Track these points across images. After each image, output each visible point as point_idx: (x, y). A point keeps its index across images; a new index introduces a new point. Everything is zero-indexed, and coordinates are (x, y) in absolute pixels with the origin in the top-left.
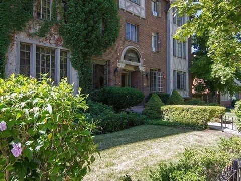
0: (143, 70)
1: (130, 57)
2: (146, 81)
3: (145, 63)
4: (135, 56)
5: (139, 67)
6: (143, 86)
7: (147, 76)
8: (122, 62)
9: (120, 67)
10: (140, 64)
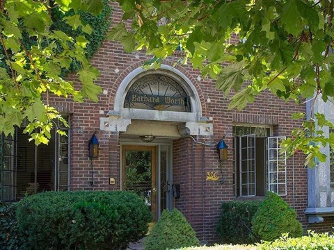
0: (203, 133)
1: (152, 96)
2: (215, 164)
3: (209, 110)
4: (171, 93)
5: (188, 126)
6: (204, 182)
7: (218, 149)
8: (118, 116)
9: (111, 129)
10: (191, 116)
